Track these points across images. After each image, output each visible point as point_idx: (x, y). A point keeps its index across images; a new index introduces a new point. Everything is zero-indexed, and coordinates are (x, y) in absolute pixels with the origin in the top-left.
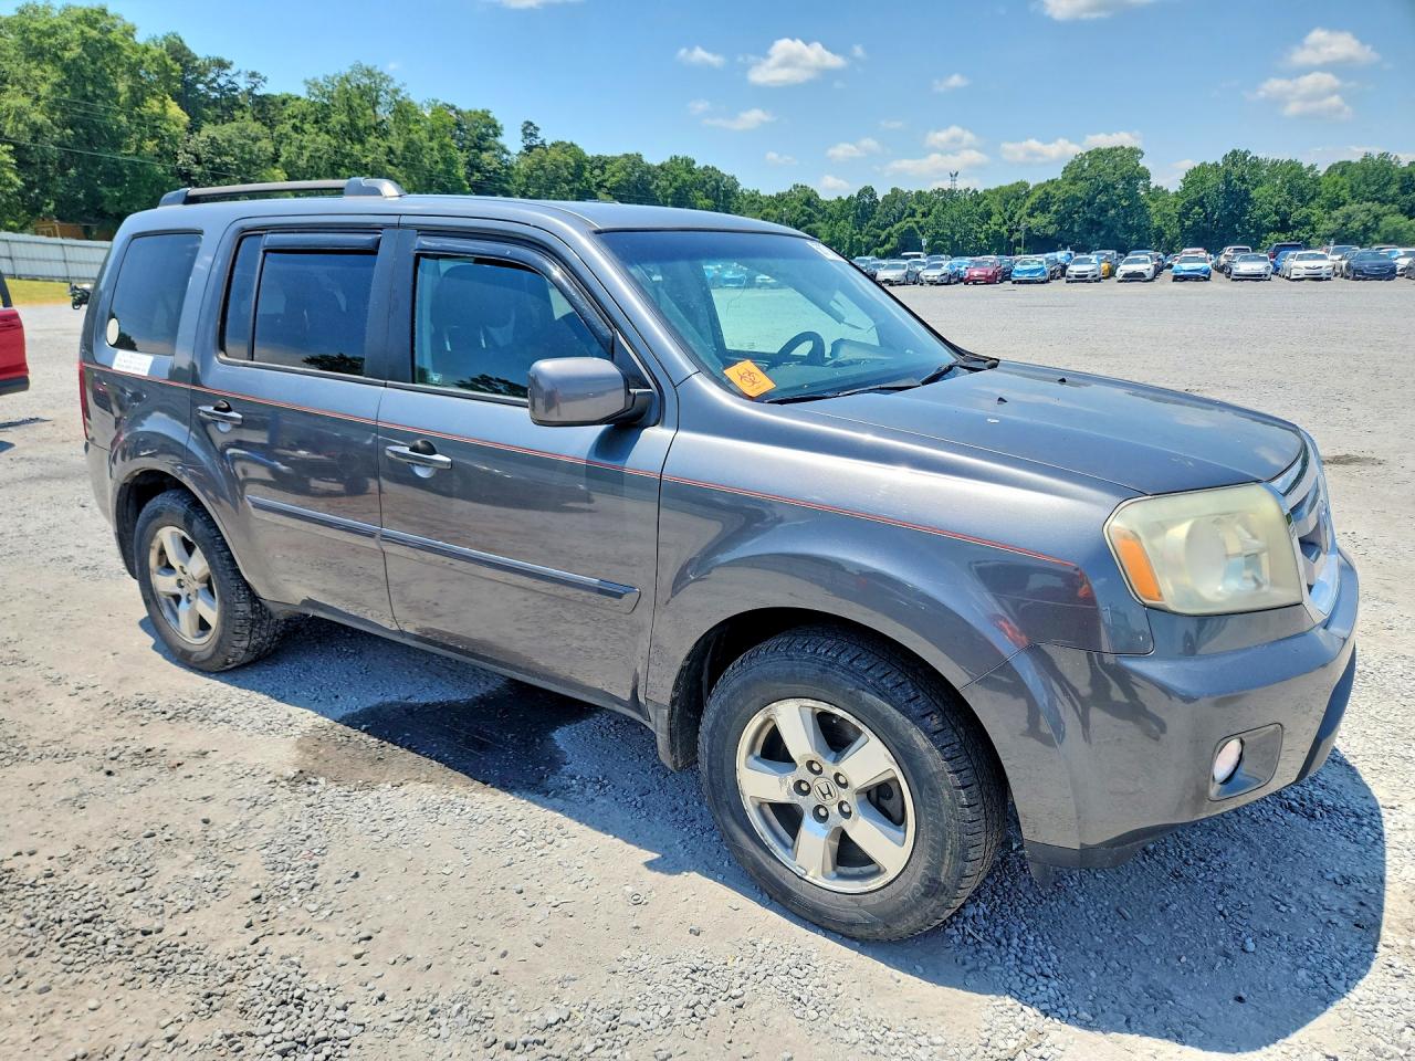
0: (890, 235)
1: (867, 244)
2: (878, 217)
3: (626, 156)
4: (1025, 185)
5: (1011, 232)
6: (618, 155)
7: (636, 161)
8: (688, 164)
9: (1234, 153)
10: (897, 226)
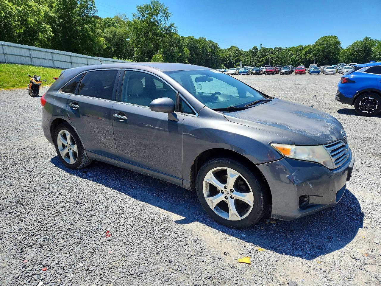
0: (262, 60)
1: (255, 63)
2: (259, 54)
3: (190, 36)
4: (302, 46)
5: (299, 60)
6: (187, 36)
7: (192, 38)
8: (205, 39)
9: (367, 38)
10: (265, 57)
